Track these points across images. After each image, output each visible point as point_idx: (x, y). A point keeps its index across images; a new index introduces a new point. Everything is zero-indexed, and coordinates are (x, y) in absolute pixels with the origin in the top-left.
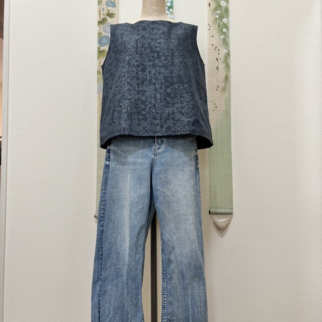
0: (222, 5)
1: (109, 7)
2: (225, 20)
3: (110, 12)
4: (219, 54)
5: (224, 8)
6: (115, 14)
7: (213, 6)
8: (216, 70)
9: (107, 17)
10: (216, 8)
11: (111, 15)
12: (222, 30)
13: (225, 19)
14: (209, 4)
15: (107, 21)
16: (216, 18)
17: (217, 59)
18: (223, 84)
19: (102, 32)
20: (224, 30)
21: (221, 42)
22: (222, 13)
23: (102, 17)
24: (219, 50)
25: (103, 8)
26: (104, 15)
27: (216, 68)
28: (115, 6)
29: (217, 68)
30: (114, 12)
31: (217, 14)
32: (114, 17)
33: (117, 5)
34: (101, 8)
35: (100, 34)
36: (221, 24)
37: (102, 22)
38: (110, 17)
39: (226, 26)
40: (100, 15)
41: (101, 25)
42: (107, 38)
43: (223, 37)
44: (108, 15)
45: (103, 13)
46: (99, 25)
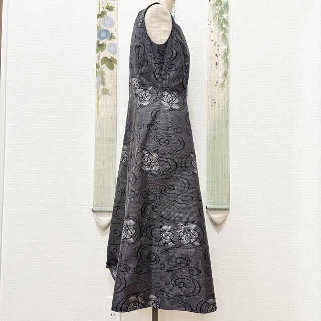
2: (225, 16)
3: (110, 5)
4: (218, 49)
5: (224, 3)
7: (214, 1)
9: (107, 10)
10: (216, 2)
11: (110, 8)
12: (221, 25)
13: (225, 14)
15: (106, 14)
16: (216, 14)
17: (216, 54)
18: (222, 80)
19: (101, 25)
20: (224, 26)
21: (221, 38)
22: (222, 8)
24: (218, 46)
26: (103, 7)
27: (215, 63)
29: (217, 64)
30: (113, 6)
31: (217, 9)
32: (113, 10)
34: (101, 1)
35: (99, 27)
36: (221, 19)
37: (101, 15)
38: (109, 10)
39: (226, 22)
40: (99, 7)
41: (100, 18)
42: (107, 31)
43: (223, 32)
44: (108, 8)
45: (103, 5)
46: (98, 18)
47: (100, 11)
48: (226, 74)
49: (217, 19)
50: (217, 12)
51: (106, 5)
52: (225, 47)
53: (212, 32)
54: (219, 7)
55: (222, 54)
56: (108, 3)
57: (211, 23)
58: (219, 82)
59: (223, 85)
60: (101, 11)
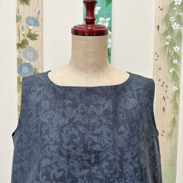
0: (174, 28)
1: (30, 25)
2: (176, 49)
3: (32, 32)
4: (166, 91)
5: (176, 33)
6: (38, 36)
7: (163, 29)
8: (162, 111)
9: (28, 39)
10: (166, 32)
11: (33, 37)
12: (172, 61)
13: (176, 46)
14: (158, 27)
15: (28, 44)
16: (166, 46)
17: (164, 98)
18: (169, 129)
19: (22, 57)
20: (175, 61)
21: (170, 76)
22: (173, 38)
23: (22, 38)
24: (167, 87)
25: (23, 27)
26: (24, 35)
27: (162, 108)
28: (38, 25)
29: (164, 109)
30: (36, 33)
31: (167, 40)
32: (36, 39)
33: (40, 23)
34: (20, 26)
35: (19, 60)
36: (172, 53)
37: (21, 45)
38: (32, 39)
39: (177, 56)
40: (19, 35)
41: (20, 48)
42: (29, 66)
43: (173, 69)
44: (29, 37)
45: (23, 33)
46: (18, 49)
47: (19, 40)
48: (174, 122)
49: (167, 53)
50: (167, 43)
51: (28, 32)
52: (175, 88)
53: (160, 69)
54: (169, 37)
55: (171, 97)
56: (30, 30)
57: (159, 58)
58: (166, 132)
59: (170, 135)
60: (21, 39)
